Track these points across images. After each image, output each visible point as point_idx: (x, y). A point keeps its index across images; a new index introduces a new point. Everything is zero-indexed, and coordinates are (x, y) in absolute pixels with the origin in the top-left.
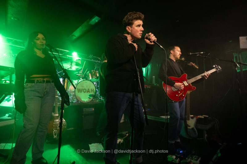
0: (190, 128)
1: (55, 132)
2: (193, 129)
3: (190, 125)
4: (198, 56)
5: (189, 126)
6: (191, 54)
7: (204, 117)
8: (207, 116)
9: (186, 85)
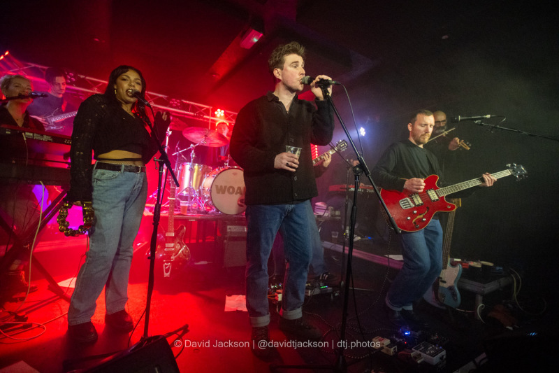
0: (446, 285)
1: (166, 266)
2: (451, 288)
3: (445, 280)
4: (477, 124)
5: (445, 282)
6: (461, 120)
7: (483, 265)
8: (491, 264)
9: (433, 199)
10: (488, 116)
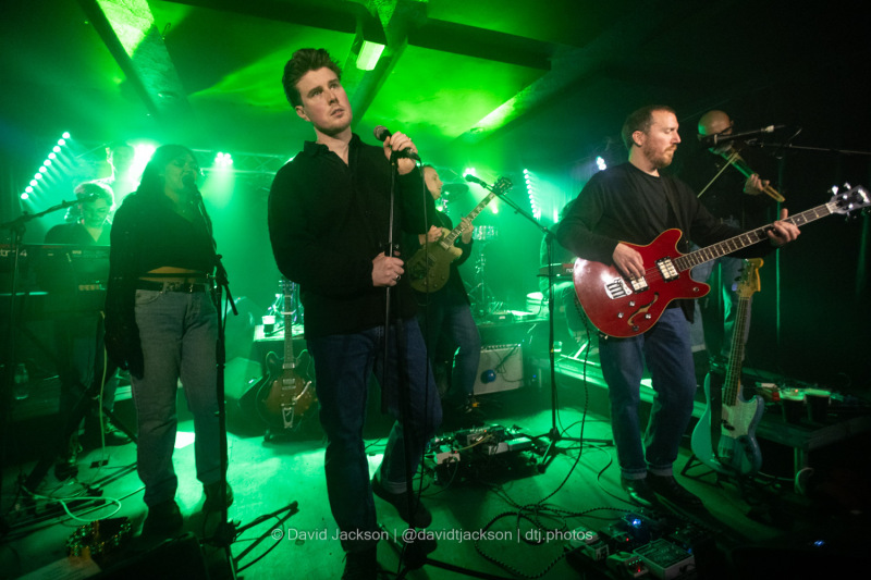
0: (733, 434)
1: (286, 412)
2: (743, 440)
3: (733, 425)
4: (750, 145)
5: (732, 428)
7: (808, 396)
8: (825, 394)
9: (667, 276)
10: (770, 128)
